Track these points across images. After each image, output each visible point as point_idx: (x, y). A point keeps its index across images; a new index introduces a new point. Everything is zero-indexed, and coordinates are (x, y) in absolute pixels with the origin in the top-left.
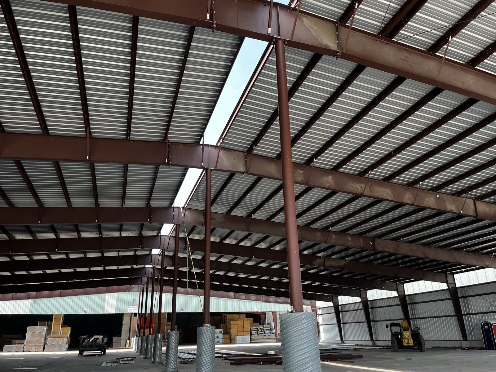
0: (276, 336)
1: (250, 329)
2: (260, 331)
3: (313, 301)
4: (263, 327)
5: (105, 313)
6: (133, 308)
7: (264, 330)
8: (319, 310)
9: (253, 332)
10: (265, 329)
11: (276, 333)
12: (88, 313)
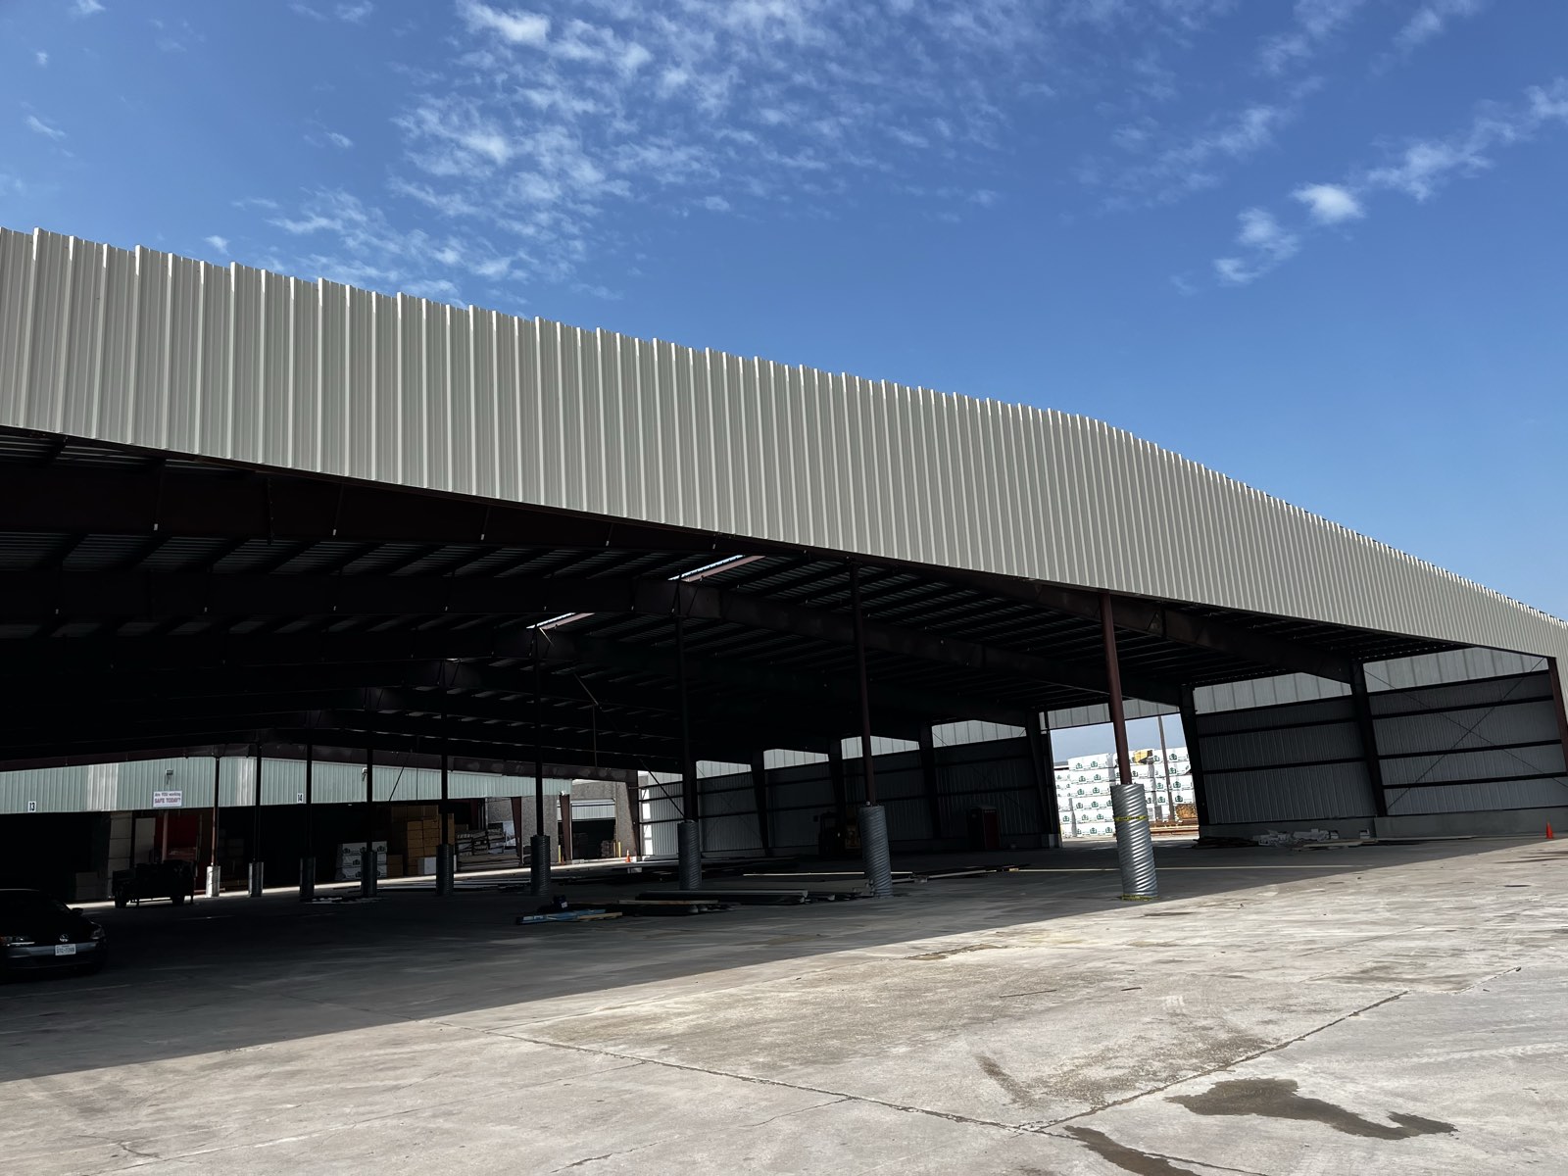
0: (520, 855)
1: (456, 839)
2: (479, 843)
3: (632, 772)
4: (487, 833)
5: (89, 809)
6: (165, 797)
7: (488, 840)
8: (643, 791)
9: (461, 847)
10: (490, 838)
11: (518, 847)
12: (41, 811)
